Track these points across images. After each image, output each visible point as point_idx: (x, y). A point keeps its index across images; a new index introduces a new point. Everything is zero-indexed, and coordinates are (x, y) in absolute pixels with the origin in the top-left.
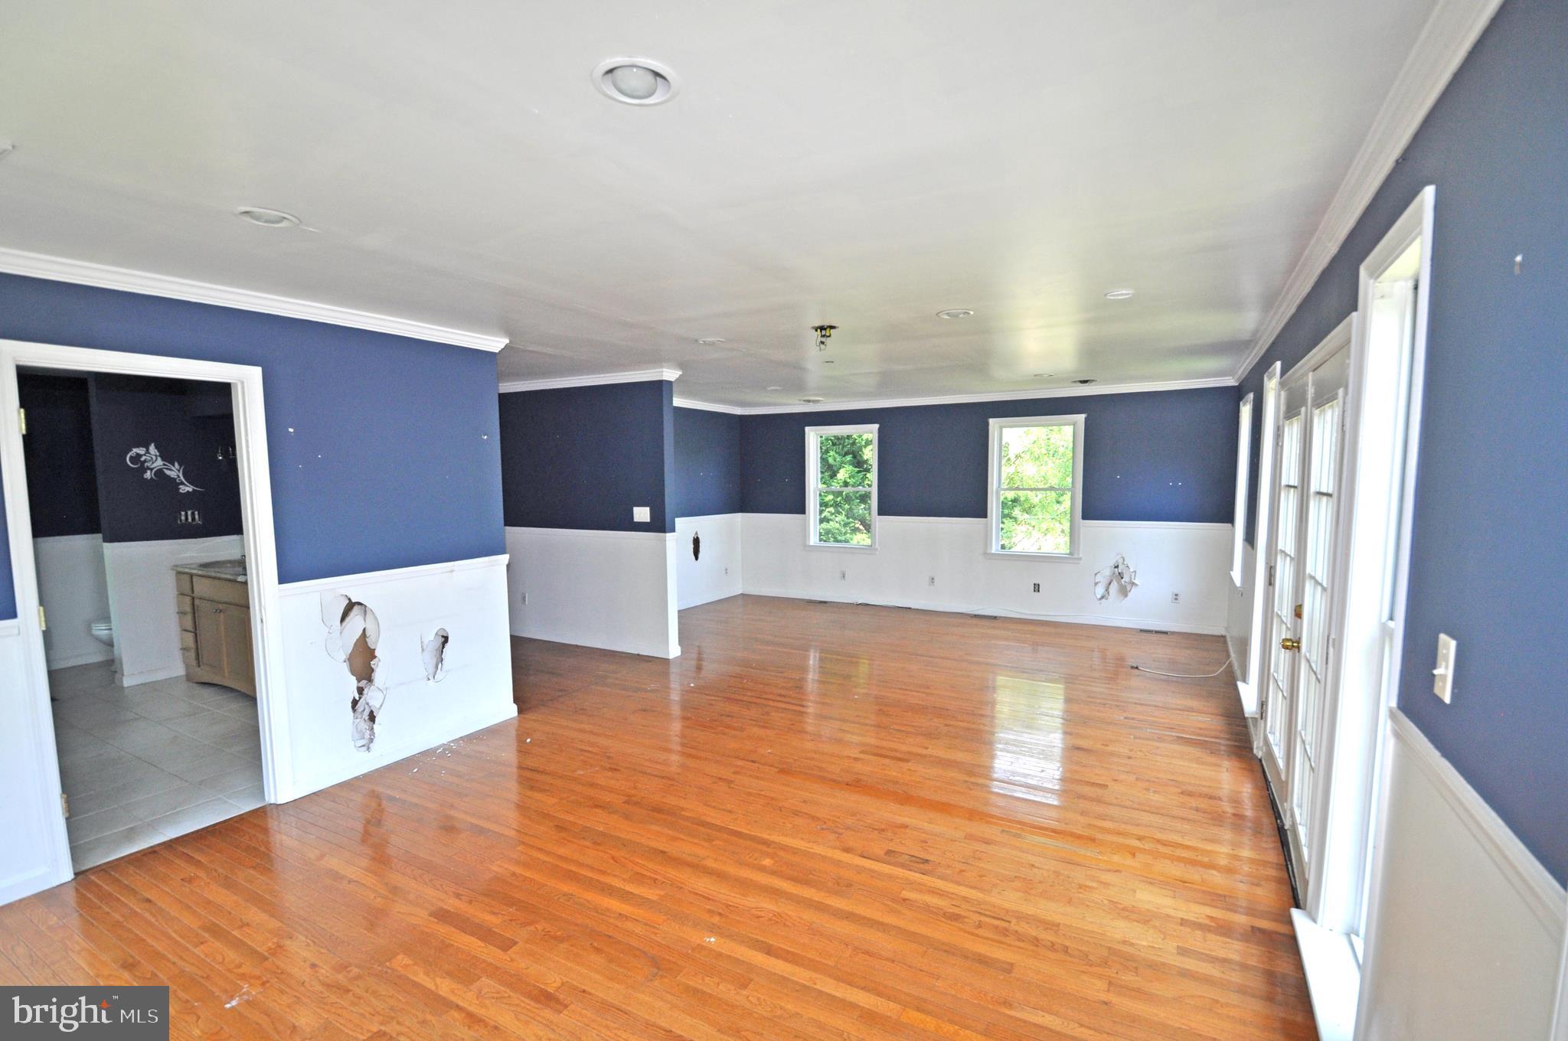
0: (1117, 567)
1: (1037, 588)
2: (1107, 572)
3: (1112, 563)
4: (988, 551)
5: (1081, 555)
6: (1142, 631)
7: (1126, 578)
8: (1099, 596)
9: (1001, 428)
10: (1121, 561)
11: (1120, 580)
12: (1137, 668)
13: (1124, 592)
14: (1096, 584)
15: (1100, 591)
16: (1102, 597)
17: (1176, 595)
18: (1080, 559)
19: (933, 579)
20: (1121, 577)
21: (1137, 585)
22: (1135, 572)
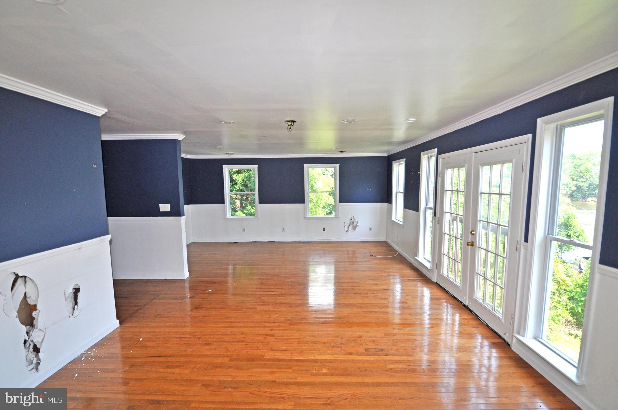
0: (351, 220)
1: (324, 229)
2: (348, 222)
3: (350, 219)
4: (306, 216)
5: (339, 216)
6: (361, 242)
7: (355, 224)
8: (346, 231)
9: (308, 168)
10: (353, 217)
11: (353, 225)
12: (373, 256)
13: (354, 228)
14: (345, 226)
15: (346, 229)
16: (347, 231)
17: (371, 228)
18: (339, 217)
19: (284, 229)
20: (353, 222)
21: (358, 226)
22: (357, 221)
